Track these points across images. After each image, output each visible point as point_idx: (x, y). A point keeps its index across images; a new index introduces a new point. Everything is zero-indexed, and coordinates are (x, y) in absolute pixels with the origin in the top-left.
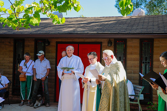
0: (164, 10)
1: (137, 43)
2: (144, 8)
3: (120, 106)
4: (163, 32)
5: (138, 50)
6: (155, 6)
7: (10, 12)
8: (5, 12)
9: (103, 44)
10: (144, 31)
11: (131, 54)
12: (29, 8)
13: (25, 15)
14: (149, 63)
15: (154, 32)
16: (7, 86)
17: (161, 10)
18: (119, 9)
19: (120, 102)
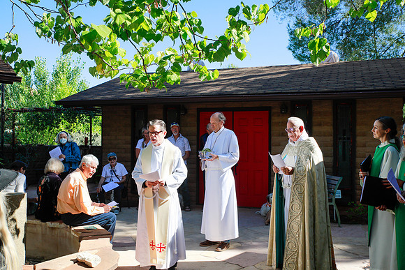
0: (368, 53)
1: (328, 108)
2: (334, 49)
3: (320, 208)
4: (372, 88)
5: (330, 119)
6: (353, 46)
7: (134, 64)
8: (127, 65)
9: (273, 111)
10: (341, 87)
11: (320, 125)
12: (165, 58)
13: (158, 69)
14: (348, 139)
15: (357, 89)
16: (125, 178)
17: (364, 53)
18: (294, 52)
19: (319, 202)
